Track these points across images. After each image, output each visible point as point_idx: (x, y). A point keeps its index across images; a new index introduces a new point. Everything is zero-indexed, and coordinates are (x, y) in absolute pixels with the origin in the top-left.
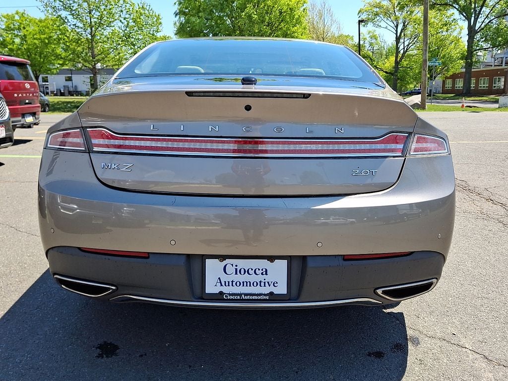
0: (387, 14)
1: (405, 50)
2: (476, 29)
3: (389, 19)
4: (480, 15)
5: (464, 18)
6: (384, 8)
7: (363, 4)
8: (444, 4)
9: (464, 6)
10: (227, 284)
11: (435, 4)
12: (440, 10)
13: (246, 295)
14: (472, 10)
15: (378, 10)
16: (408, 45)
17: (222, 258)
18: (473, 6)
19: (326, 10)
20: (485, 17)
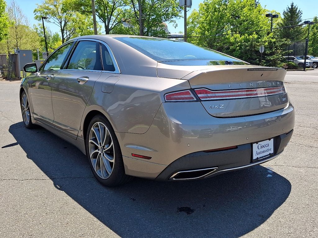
0: (54, 14)
1: (68, 37)
2: (110, 28)
3: (55, 17)
4: (111, 21)
5: (102, 21)
6: (51, 10)
7: (37, 6)
8: (90, 12)
9: (101, 14)
10: (259, 153)
11: (85, 11)
12: (87, 15)
13: (264, 156)
14: (106, 17)
15: (47, 11)
16: (69, 35)
17: (257, 143)
18: (106, 14)
19: (16, 8)
20: (113, 22)
